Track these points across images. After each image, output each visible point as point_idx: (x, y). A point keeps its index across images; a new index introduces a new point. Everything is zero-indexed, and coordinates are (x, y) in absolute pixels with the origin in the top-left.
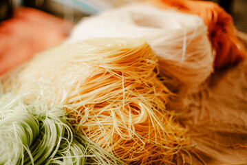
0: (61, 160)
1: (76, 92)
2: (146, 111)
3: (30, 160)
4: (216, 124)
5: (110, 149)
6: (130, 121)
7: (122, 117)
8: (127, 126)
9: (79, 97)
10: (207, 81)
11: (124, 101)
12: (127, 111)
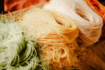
0: (29, 63)
1: (43, 37)
2: (66, 54)
3: (18, 61)
4: (90, 62)
5: (49, 63)
6: (59, 56)
7: (57, 53)
8: (58, 57)
9: (44, 40)
10: (94, 44)
11: (60, 47)
12: (59, 51)
